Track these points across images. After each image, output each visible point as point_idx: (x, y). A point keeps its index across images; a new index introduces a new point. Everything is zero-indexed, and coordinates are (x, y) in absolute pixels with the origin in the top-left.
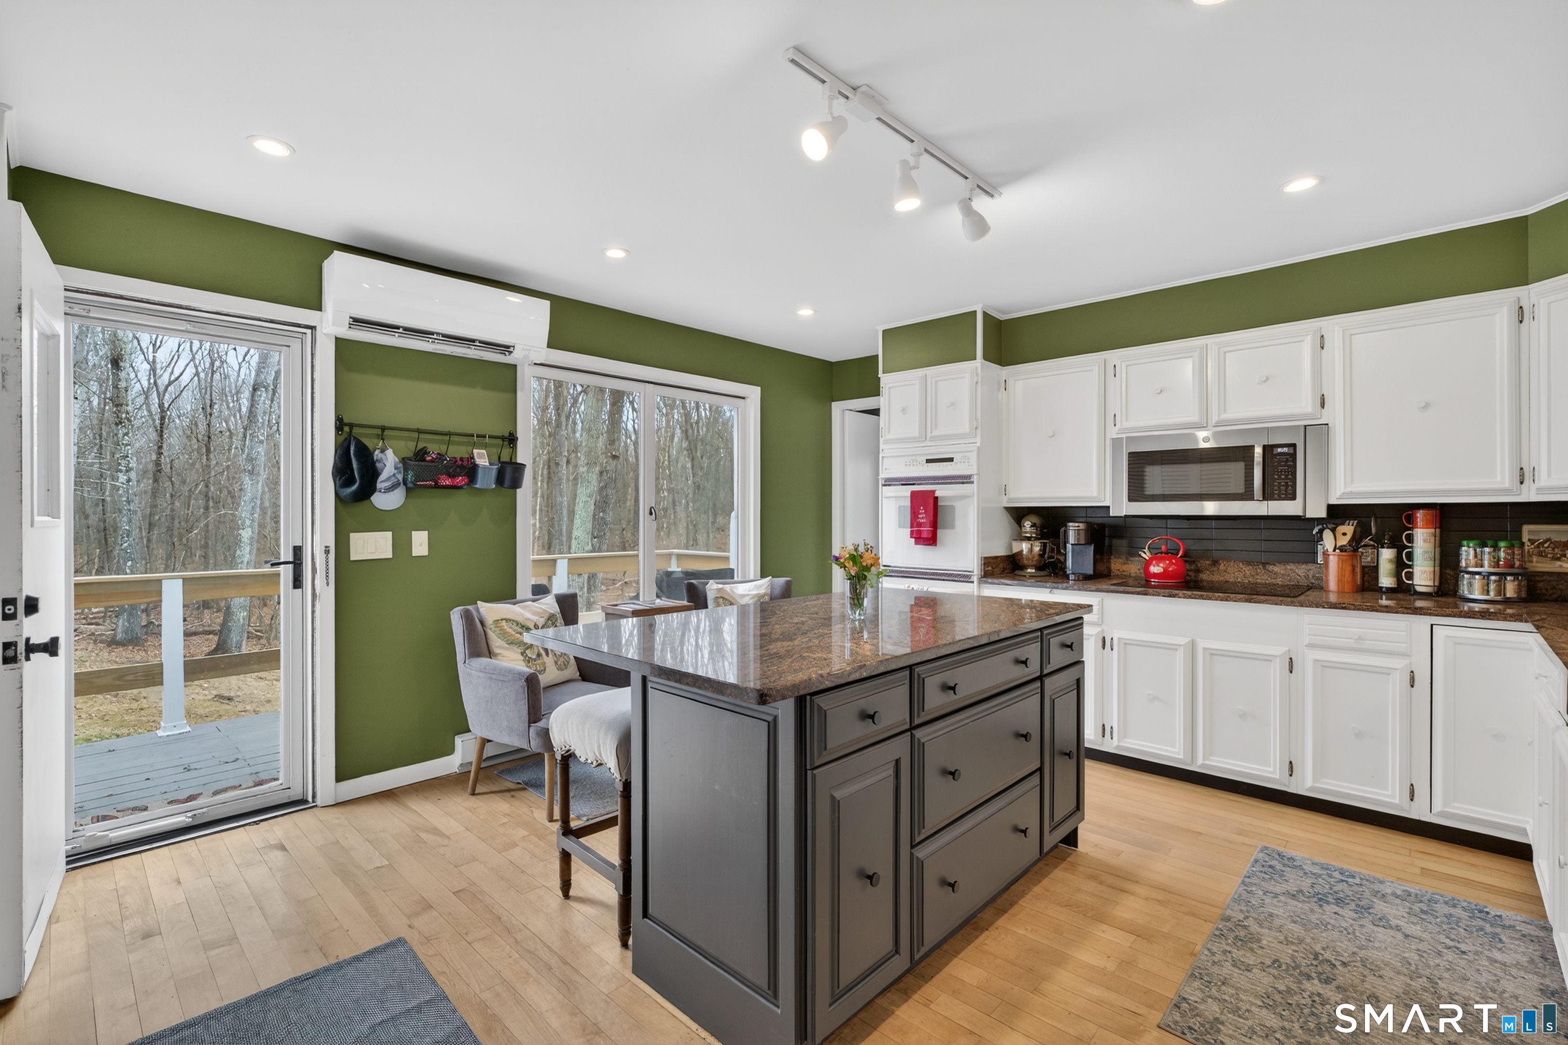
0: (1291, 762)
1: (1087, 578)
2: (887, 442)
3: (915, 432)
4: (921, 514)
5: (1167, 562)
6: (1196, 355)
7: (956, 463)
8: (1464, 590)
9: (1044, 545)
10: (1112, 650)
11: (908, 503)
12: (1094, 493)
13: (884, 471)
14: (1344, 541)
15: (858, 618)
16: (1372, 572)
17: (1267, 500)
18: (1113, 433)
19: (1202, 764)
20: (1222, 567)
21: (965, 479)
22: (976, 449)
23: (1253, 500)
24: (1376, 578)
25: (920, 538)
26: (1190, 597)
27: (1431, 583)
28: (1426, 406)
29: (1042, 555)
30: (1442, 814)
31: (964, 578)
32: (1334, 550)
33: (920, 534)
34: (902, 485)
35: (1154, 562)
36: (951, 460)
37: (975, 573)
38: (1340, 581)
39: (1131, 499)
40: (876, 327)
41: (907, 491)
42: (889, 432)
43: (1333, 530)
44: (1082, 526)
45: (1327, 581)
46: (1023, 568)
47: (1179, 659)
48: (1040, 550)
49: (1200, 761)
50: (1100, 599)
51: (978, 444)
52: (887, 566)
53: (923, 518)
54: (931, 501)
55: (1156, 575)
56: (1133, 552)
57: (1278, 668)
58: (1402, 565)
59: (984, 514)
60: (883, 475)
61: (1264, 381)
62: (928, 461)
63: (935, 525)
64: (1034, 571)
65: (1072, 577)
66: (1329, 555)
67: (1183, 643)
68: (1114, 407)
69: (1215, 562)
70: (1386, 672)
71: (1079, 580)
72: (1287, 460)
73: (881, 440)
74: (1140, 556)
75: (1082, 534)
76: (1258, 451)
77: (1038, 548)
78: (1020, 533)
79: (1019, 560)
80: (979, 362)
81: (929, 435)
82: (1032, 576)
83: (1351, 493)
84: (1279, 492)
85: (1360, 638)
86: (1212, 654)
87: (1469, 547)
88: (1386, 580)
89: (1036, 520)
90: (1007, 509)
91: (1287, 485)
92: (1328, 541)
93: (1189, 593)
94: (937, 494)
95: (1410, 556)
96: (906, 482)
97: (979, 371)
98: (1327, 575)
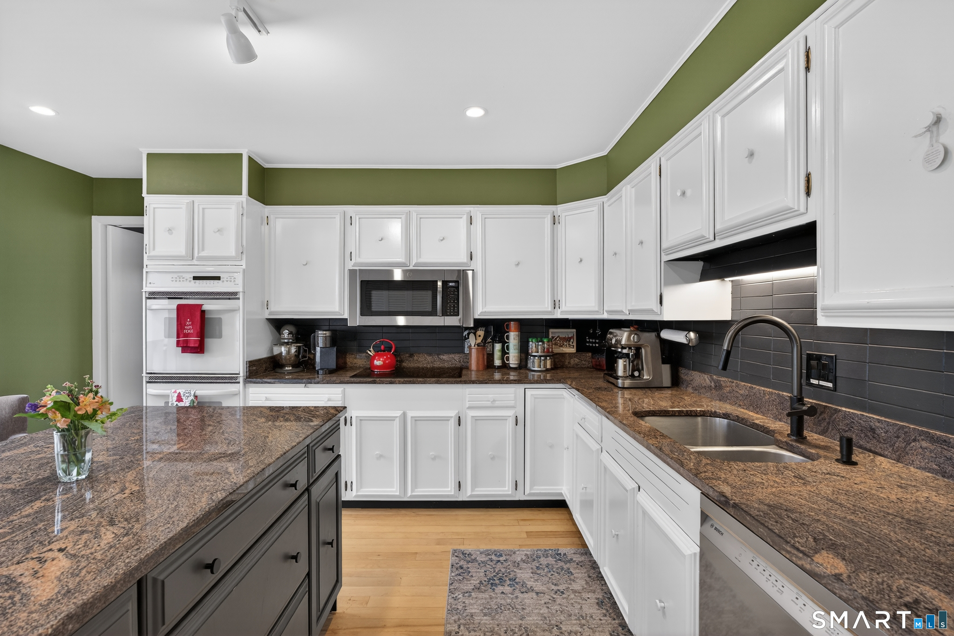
0: (459, 482)
1: (331, 372)
2: (151, 258)
3: (181, 250)
4: (188, 325)
5: (385, 357)
6: (403, 217)
7: (223, 281)
8: (530, 365)
9: (299, 348)
10: (351, 425)
11: (174, 315)
12: (337, 309)
13: (148, 285)
14: (479, 340)
15: (75, 478)
16: (491, 356)
17: (444, 316)
18: (350, 265)
19: (410, 496)
20: (415, 358)
21: (232, 296)
22: (241, 271)
23: (437, 316)
24: (493, 360)
25: (187, 347)
26: (403, 383)
27: (517, 363)
28: (518, 264)
29: (297, 356)
30: (530, 494)
31: (231, 379)
32: (475, 346)
33: (187, 344)
34: (169, 298)
35: (377, 358)
36: (218, 278)
37: (241, 374)
38: (478, 363)
39: (362, 314)
40: (141, 149)
41: (174, 304)
42: (154, 249)
43: (475, 334)
44: (328, 333)
45: (471, 364)
46: (282, 366)
47: (396, 426)
48: (296, 351)
49: (409, 494)
50: (343, 389)
51: (244, 267)
52: (151, 373)
53: (189, 329)
54: (198, 314)
55: (378, 367)
56: (362, 349)
57: (453, 423)
58: (504, 352)
59: (248, 324)
60: (147, 288)
61: (442, 240)
62: (195, 278)
63: (202, 335)
64: (291, 368)
65: (321, 372)
66: (472, 349)
67: (398, 415)
68: (351, 247)
69: (411, 355)
70: (504, 419)
71: (326, 374)
72: (454, 291)
73: (145, 256)
74: (367, 353)
75: (328, 339)
76: (440, 284)
77: (295, 350)
78: (280, 339)
79: (279, 360)
80: (244, 197)
81: (196, 254)
82: (290, 373)
83: (485, 312)
84: (450, 311)
85: (494, 401)
86: (416, 420)
87: (532, 342)
88: (497, 362)
89: (293, 329)
90: (268, 320)
91: (454, 307)
92: (472, 341)
93: (402, 380)
94: (205, 308)
95: (508, 347)
96: (171, 296)
97: (245, 205)
98: (471, 360)
